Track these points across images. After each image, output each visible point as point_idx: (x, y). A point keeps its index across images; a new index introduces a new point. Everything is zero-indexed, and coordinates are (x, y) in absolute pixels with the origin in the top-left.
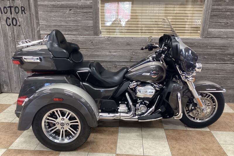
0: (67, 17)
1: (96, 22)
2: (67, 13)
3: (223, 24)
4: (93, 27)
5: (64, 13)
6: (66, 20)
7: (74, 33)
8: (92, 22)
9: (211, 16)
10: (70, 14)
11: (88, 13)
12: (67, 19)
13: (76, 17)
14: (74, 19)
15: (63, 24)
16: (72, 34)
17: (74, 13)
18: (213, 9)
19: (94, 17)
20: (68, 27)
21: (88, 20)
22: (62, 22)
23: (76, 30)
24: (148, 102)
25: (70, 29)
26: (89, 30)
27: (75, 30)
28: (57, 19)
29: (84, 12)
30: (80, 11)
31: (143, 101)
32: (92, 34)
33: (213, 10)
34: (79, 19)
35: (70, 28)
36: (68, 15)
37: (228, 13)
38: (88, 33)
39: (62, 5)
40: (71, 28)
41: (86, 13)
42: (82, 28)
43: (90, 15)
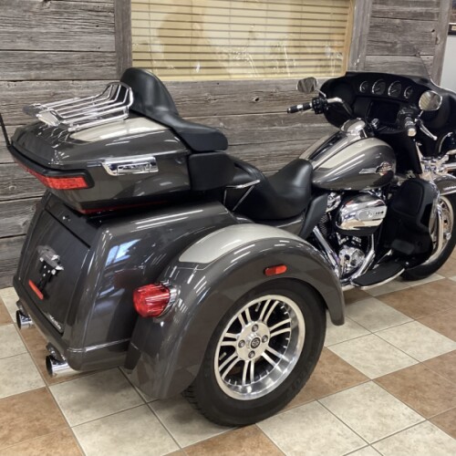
0: (33, 23)
1: (124, 41)
2: (34, 10)
3: (389, 45)
4: (115, 54)
5: (25, 11)
6: (32, 33)
7: (58, 73)
8: (112, 38)
9: (371, 27)
10: (46, 14)
11: (101, 14)
12: (35, 30)
13: (65, 23)
14: (57, 30)
15: (22, 44)
16: (51, 77)
17: (57, 12)
18: (373, 12)
19: (118, 26)
20: (38, 56)
21: (100, 33)
22: (19, 38)
23: (64, 64)
24: (357, 239)
25: (45, 61)
26: (104, 64)
27: (61, 63)
29: (89, 8)
30: (75, 6)
31: (351, 238)
32: (113, 75)
33: (375, 14)
34: (75, 29)
35: (44, 58)
36: (38, 18)
37: (398, 21)
38: (99, 71)
40: (48, 58)
41: (95, 13)
42: (83, 58)
43: (108, 19)
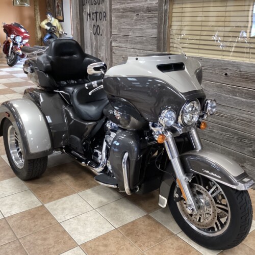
0: (134, 24)
1: (160, 32)
2: (134, 19)
4: (157, 39)
7: (139, 46)
8: (156, 31)
10: (137, 20)
11: (153, 19)
12: (134, 27)
13: (142, 24)
14: (140, 27)
17: (140, 19)
21: (152, 28)
22: (130, 31)
26: (152, 43)
28: (126, 27)
29: (150, 16)
30: (146, 16)
34: (144, 27)
38: (151, 47)
39: (131, 8)
40: (136, 40)
42: (146, 40)
43: (155, 22)
